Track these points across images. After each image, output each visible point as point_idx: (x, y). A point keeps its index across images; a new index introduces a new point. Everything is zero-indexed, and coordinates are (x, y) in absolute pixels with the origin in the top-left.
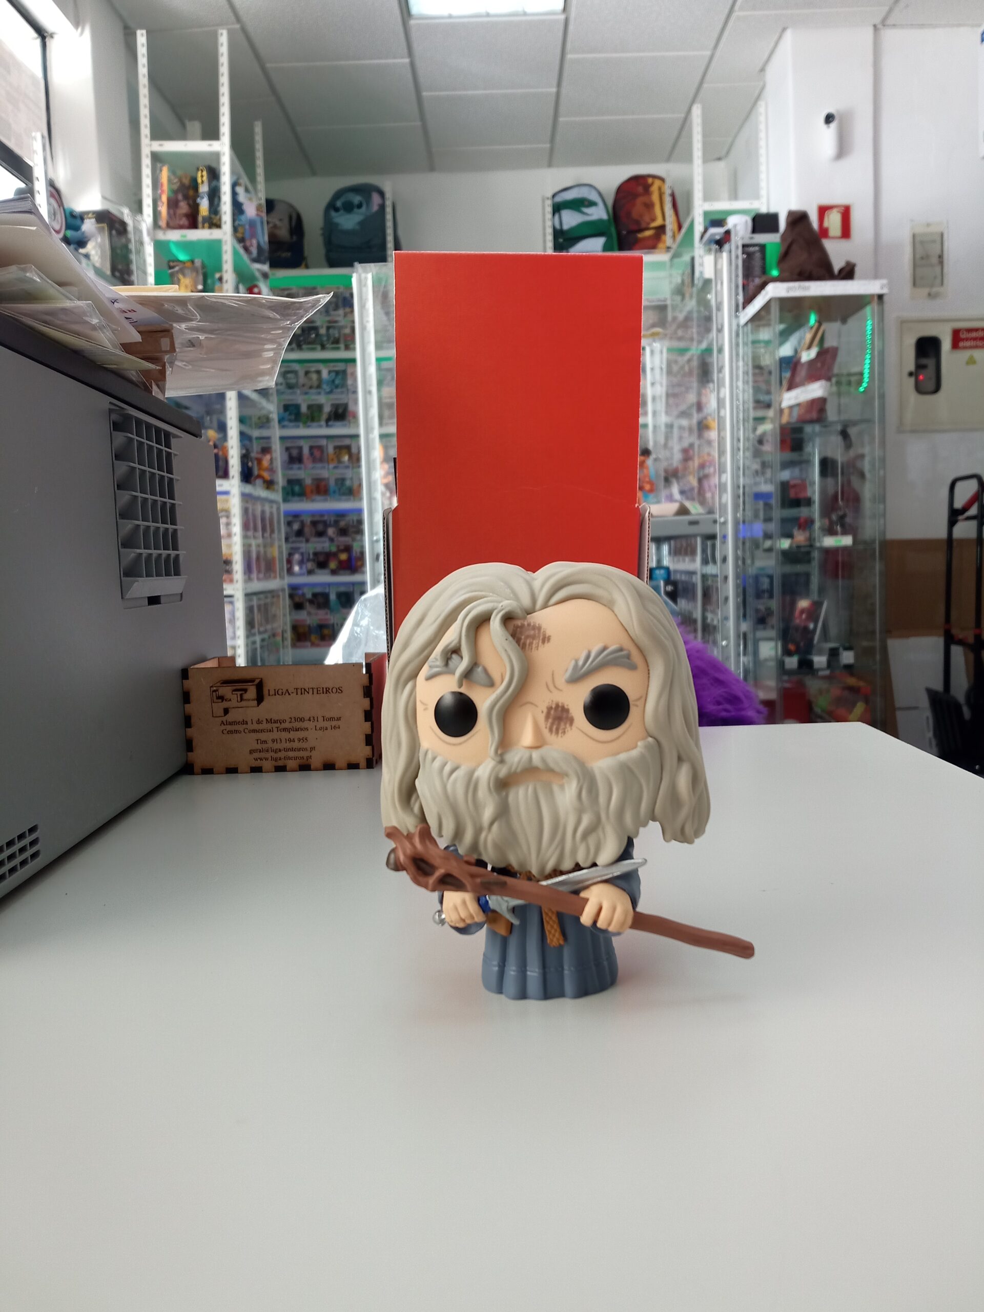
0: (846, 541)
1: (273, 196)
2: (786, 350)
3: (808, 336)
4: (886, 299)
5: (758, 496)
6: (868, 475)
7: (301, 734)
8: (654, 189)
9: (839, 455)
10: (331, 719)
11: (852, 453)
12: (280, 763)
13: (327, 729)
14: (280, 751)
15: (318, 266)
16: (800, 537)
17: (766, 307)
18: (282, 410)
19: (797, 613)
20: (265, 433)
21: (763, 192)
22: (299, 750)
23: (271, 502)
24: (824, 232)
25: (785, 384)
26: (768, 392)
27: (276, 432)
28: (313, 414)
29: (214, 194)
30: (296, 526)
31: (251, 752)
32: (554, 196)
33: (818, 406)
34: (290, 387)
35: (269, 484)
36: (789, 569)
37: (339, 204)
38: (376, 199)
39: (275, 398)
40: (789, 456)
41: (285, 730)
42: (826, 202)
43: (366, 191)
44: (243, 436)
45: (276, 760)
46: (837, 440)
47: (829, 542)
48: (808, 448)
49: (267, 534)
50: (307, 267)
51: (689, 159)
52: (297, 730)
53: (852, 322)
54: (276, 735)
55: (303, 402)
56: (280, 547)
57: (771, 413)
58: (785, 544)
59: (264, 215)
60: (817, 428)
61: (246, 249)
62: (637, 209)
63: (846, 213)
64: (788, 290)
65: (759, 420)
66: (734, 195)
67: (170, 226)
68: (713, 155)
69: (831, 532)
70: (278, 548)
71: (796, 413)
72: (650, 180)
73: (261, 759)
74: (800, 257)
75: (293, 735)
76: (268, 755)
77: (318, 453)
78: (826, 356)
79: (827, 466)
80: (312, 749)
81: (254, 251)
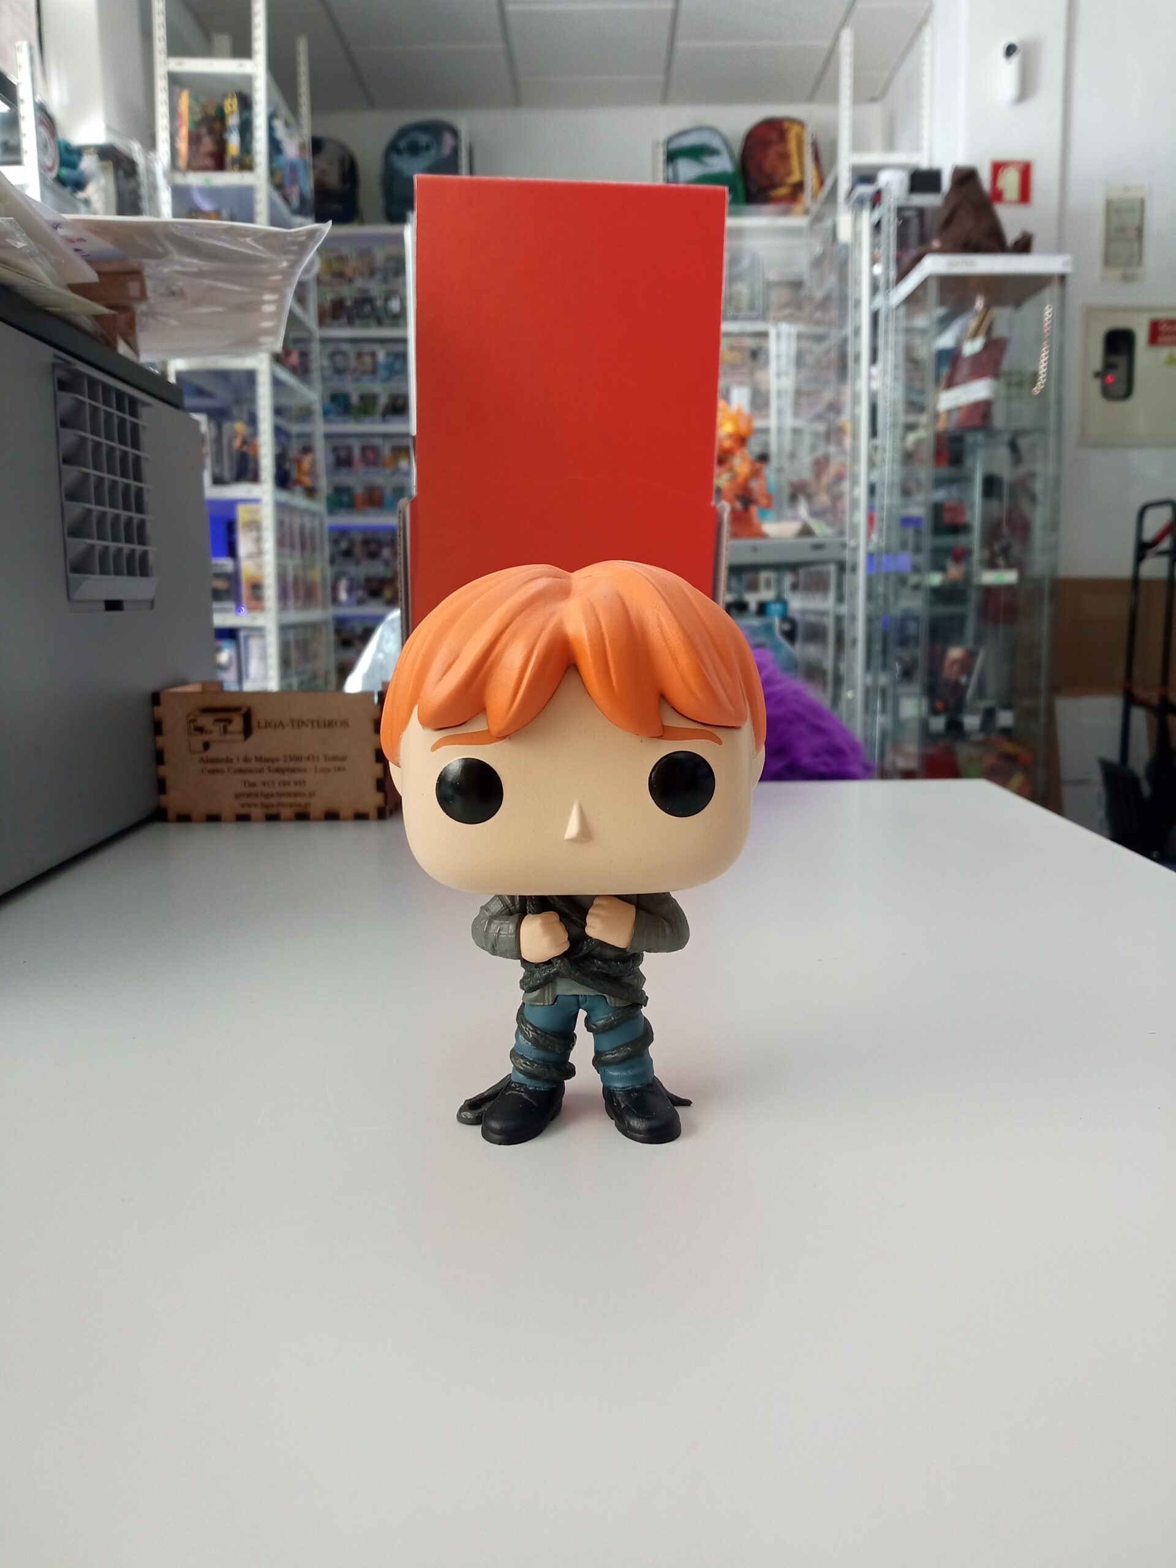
0: (1009, 577)
1: (322, 133)
2: (946, 340)
3: (973, 323)
4: (1070, 281)
5: (906, 521)
6: (1040, 497)
7: (298, 776)
8: (792, 136)
9: (1005, 470)
10: (334, 759)
11: (1022, 470)
12: (272, 811)
13: (329, 770)
14: (272, 795)
15: (374, 221)
16: (955, 571)
17: (923, 285)
18: (327, 400)
19: (947, 663)
20: (306, 428)
21: (925, 143)
22: (296, 795)
23: (314, 514)
24: (998, 195)
25: (943, 382)
26: (922, 392)
27: (319, 428)
28: (366, 407)
29: (246, 129)
30: (344, 545)
31: (237, 796)
32: (669, 140)
33: (981, 412)
34: (339, 371)
35: (311, 492)
36: (941, 610)
37: (402, 144)
38: (448, 140)
39: (318, 385)
40: (946, 471)
41: (278, 770)
42: (1002, 156)
43: (437, 129)
44: (279, 432)
45: (267, 806)
46: (1003, 452)
47: (990, 578)
48: (968, 462)
49: (307, 553)
50: (362, 222)
51: (833, 98)
52: (293, 771)
53: (1028, 308)
54: (267, 776)
55: (354, 389)
56: (323, 571)
57: (924, 419)
58: (936, 579)
59: (308, 155)
60: (980, 437)
61: (286, 199)
62: (771, 159)
63: (1026, 172)
64: (951, 264)
65: (910, 427)
66: (890, 145)
67: (192, 167)
68: (866, 94)
69: (992, 565)
70: (320, 571)
71: (955, 417)
72: (786, 125)
73: (249, 805)
74: (966, 225)
75: (287, 777)
76: (258, 801)
77: (371, 456)
78: (994, 349)
79: (991, 485)
80: (312, 794)
81: (295, 201)
